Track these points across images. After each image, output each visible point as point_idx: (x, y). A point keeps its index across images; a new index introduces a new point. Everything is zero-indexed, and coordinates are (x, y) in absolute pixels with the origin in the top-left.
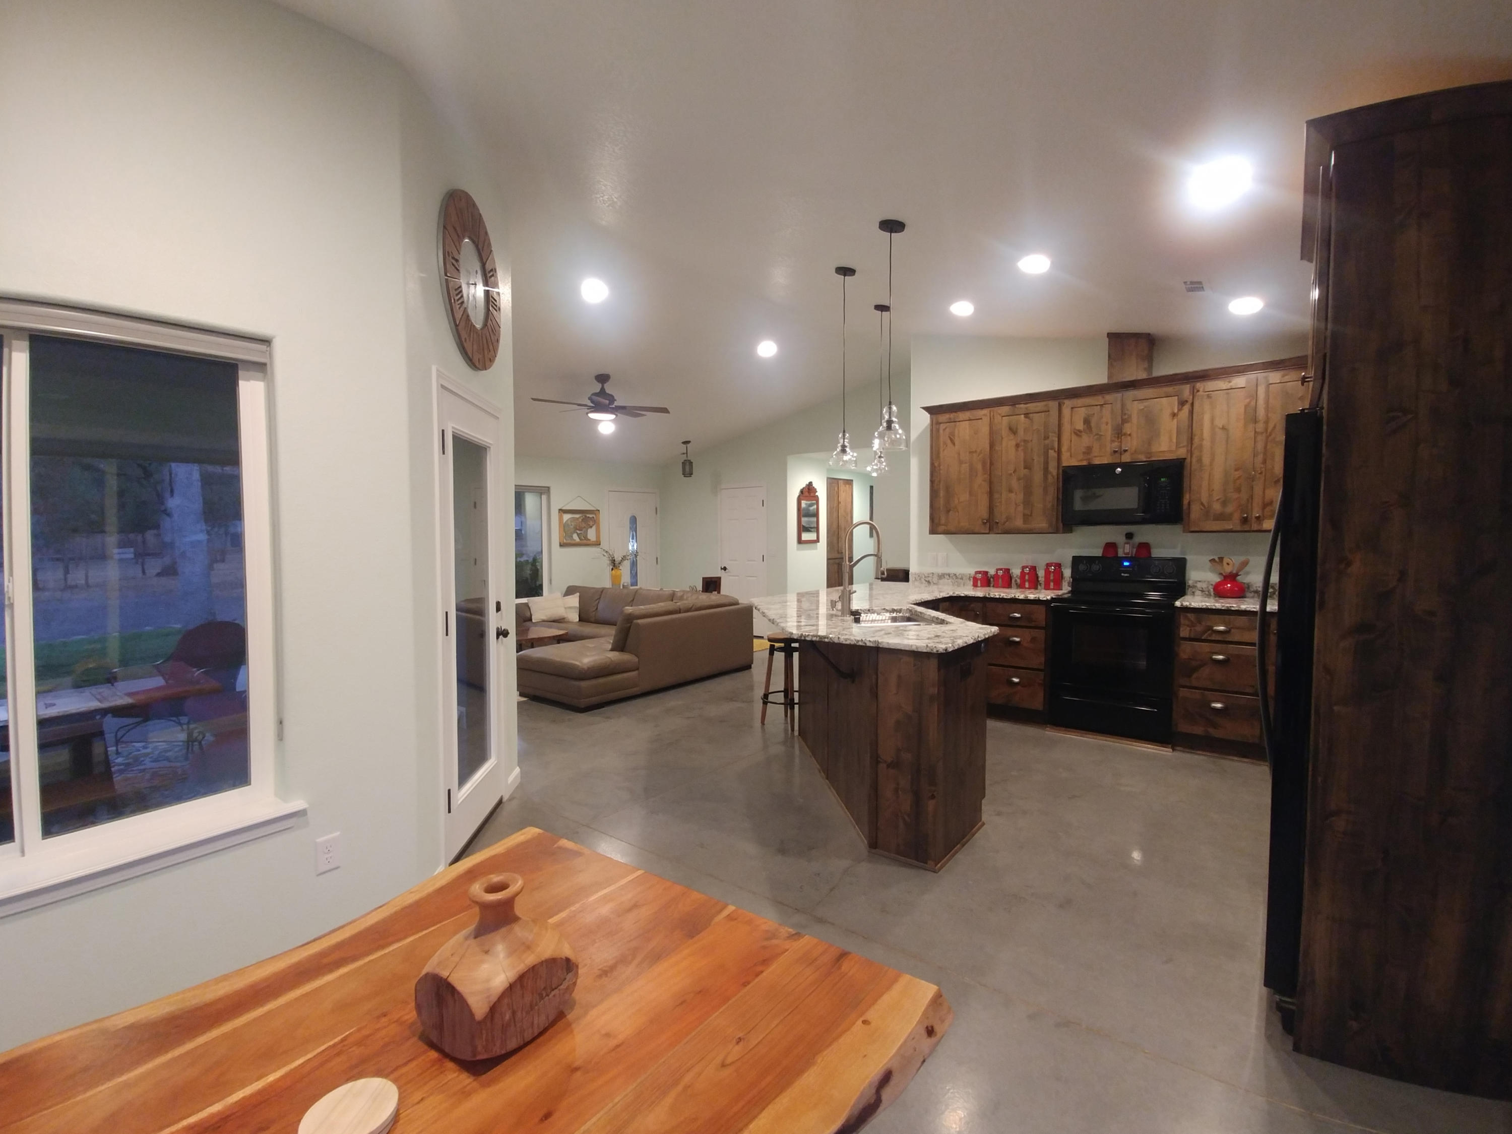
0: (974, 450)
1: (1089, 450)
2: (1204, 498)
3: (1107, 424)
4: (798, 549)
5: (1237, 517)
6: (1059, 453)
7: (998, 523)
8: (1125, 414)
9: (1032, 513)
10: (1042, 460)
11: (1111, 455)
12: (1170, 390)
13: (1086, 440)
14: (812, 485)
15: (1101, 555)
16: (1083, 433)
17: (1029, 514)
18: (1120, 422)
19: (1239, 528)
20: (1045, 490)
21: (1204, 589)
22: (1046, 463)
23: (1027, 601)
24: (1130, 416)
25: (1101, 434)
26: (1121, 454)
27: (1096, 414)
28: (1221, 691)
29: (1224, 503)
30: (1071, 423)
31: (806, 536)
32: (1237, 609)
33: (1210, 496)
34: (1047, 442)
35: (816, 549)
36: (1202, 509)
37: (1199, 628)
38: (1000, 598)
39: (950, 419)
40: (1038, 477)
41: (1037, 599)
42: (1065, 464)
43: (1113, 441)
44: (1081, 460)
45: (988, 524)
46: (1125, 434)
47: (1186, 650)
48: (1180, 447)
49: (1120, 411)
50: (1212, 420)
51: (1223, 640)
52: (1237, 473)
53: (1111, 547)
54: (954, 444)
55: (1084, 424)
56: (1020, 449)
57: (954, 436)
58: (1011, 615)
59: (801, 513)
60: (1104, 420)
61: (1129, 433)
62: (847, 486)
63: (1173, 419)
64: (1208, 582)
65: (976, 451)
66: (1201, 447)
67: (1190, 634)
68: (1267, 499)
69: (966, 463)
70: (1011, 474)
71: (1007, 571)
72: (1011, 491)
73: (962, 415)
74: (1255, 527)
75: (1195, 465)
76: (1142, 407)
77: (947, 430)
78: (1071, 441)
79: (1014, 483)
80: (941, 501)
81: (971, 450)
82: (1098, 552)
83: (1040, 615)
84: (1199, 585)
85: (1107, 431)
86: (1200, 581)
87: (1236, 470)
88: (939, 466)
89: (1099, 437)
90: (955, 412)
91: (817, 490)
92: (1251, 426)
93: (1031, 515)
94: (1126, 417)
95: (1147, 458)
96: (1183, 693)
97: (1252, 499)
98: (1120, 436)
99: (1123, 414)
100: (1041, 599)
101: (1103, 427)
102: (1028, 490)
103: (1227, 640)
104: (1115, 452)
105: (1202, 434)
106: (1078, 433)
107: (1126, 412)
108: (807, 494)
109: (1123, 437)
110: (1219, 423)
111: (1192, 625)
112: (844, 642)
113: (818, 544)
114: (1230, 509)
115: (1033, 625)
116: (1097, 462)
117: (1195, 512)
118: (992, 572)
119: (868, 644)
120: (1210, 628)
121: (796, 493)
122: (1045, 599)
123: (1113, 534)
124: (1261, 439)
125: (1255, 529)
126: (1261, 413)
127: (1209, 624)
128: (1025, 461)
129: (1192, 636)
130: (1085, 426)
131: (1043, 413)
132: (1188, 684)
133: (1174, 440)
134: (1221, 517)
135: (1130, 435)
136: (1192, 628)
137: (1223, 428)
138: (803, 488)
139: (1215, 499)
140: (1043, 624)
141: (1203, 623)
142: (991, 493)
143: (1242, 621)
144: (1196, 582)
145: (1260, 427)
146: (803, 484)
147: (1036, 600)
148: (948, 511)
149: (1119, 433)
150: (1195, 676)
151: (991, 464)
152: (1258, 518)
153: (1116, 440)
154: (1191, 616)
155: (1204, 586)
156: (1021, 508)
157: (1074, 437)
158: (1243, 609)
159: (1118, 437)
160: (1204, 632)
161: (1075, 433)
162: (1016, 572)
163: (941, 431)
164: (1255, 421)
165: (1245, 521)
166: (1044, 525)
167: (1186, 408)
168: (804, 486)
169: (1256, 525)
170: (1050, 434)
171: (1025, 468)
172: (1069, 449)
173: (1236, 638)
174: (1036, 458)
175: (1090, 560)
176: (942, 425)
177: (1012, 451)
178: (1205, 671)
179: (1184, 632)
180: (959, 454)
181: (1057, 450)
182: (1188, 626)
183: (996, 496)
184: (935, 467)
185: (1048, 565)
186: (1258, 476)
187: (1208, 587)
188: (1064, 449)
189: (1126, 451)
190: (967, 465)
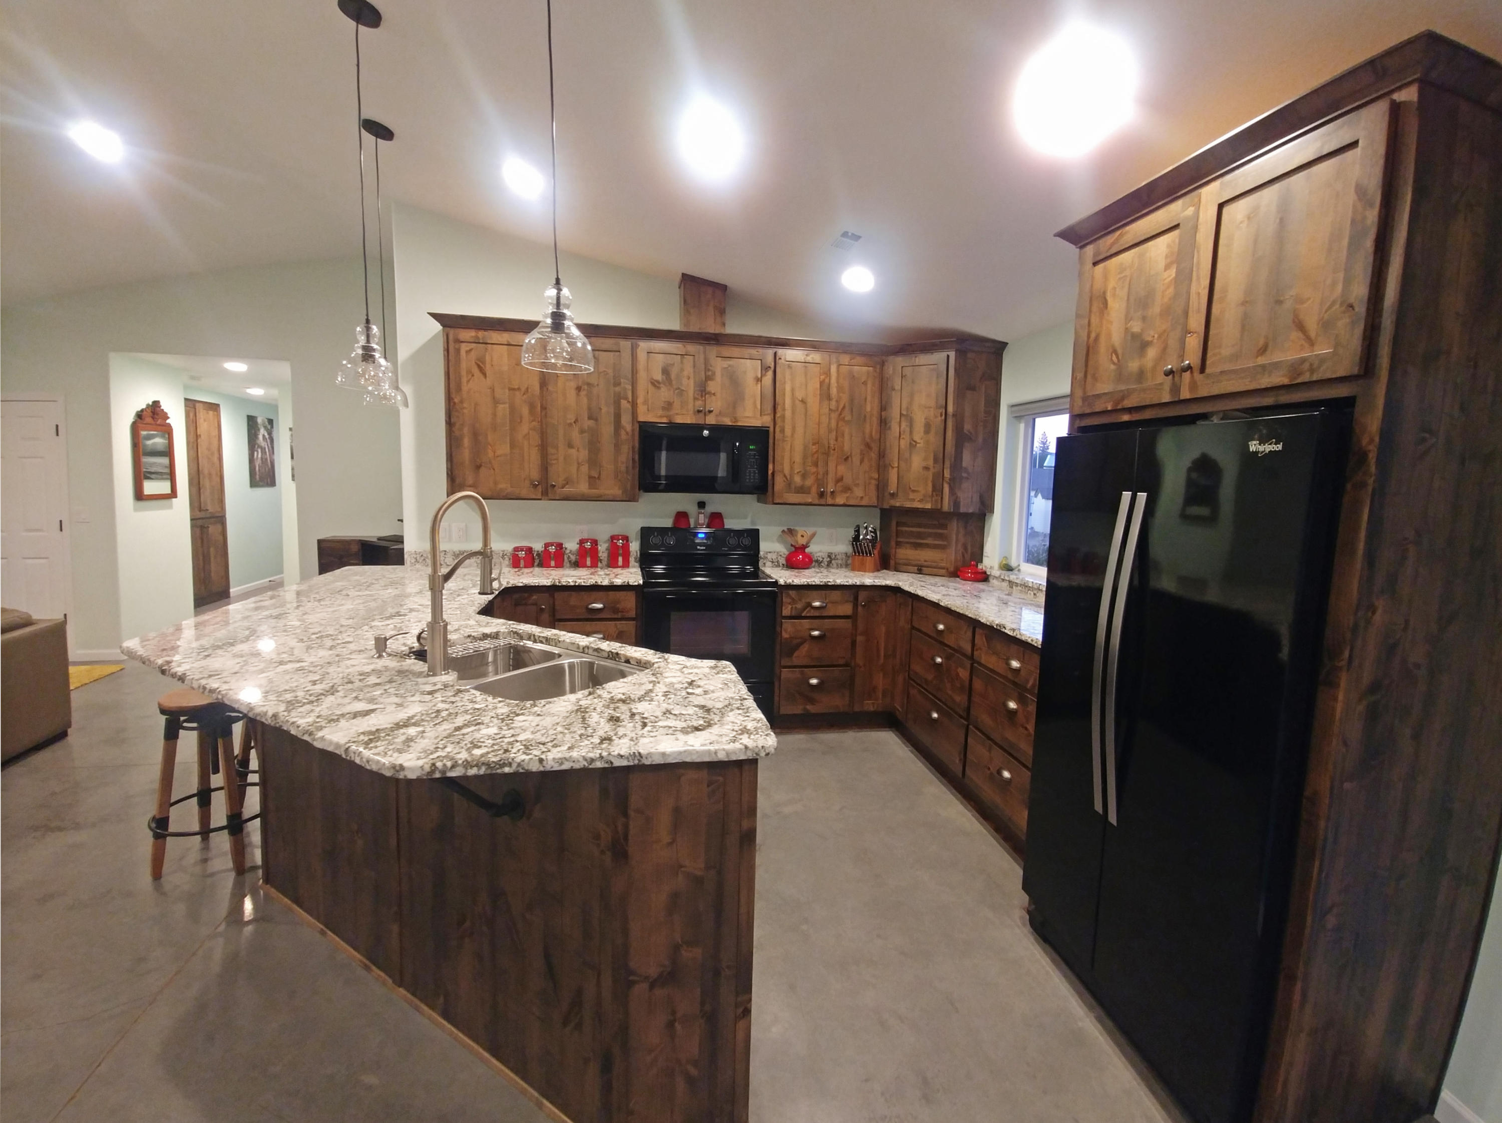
0: (516, 387)
1: (669, 405)
2: (787, 471)
3: (689, 378)
4: (136, 510)
5: (814, 490)
6: (634, 404)
7: (554, 486)
8: (709, 370)
9: (600, 474)
10: (612, 410)
11: (694, 414)
12: (753, 352)
13: (665, 394)
14: (160, 407)
15: (670, 526)
16: (662, 385)
17: (597, 476)
18: (704, 379)
19: (816, 502)
20: (617, 446)
21: (774, 561)
22: (618, 417)
23: (612, 588)
24: (714, 373)
25: (683, 388)
26: (705, 415)
27: (676, 365)
28: (817, 666)
29: (804, 476)
30: (647, 369)
31: (151, 487)
32: (833, 583)
33: (792, 468)
34: (617, 389)
35: (171, 507)
36: (784, 481)
37: (799, 606)
38: (575, 586)
39: (477, 337)
40: (607, 430)
41: (626, 584)
42: (641, 418)
43: (695, 399)
44: (661, 417)
45: (540, 486)
46: (709, 393)
47: (788, 629)
48: (764, 415)
49: (703, 366)
50: (793, 390)
51: (819, 616)
52: (814, 447)
53: (682, 516)
54: (485, 375)
55: (662, 375)
56: (583, 393)
57: (484, 363)
58: (590, 606)
59: (138, 450)
60: (685, 373)
61: (713, 392)
62: (211, 413)
63: (757, 384)
64: (778, 553)
65: (519, 389)
66: (783, 417)
67: (791, 612)
68: (839, 474)
69: (504, 403)
70: (570, 425)
71: (560, 546)
72: (570, 446)
73: (496, 337)
74: (830, 501)
75: (778, 435)
76: (726, 366)
77: (473, 353)
78: (648, 392)
79: (575, 434)
80: (466, 454)
81: (512, 387)
82: (668, 523)
83: (629, 602)
84: (769, 556)
85: (690, 386)
86: (770, 552)
87: (814, 444)
88: (462, 402)
89: (681, 392)
90: (485, 330)
91: (169, 415)
92: (826, 403)
93: (599, 478)
94: (710, 373)
95: (732, 422)
96: (786, 674)
97: (827, 474)
98: (704, 393)
99: (707, 370)
100: (631, 584)
101: (685, 381)
102: (594, 446)
103: (823, 615)
104: (699, 411)
105: (784, 404)
106: (655, 384)
107: (710, 368)
108: (149, 420)
109: (707, 396)
110: (799, 395)
111: (794, 601)
112: (557, 768)
113: (174, 500)
114: (809, 482)
115: (619, 617)
116: (679, 420)
117: (779, 483)
118: (538, 547)
119: (617, 763)
120: (809, 605)
121: (130, 418)
122: (636, 584)
123: (684, 501)
124: (834, 416)
125: (830, 503)
126: (834, 391)
127: (808, 600)
128: (589, 409)
129: (793, 614)
130: (664, 377)
131: (612, 354)
132: (789, 664)
133: (759, 407)
134: (801, 490)
135: (714, 394)
136: (794, 606)
137: (803, 401)
138: (142, 411)
139: (796, 472)
140: (633, 614)
141: (803, 601)
142: (543, 448)
143: (836, 595)
144: (767, 553)
145: (833, 404)
146: (141, 402)
147: (624, 585)
148: (478, 467)
149: (703, 391)
150: (795, 654)
151: (544, 408)
152: (832, 493)
153: (700, 398)
154: (792, 593)
155: (774, 556)
156: (585, 469)
157: (651, 389)
158: (839, 584)
159: (702, 396)
160: (804, 609)
161: (652, 384)
162: (571, 546)
163: (463, 353)
164: (829, 398)
165: (822, 495)
166: (617, 492)
167: (770, 374)
168: (144, 407)
169: (830, 499)
170: (622, 380)
171: (590, 418)
172: (646, 402)
173: (831, 613)
174: (604, 410)
175: (662, 531)
176: (463, 345)
177: (572, 395)
178: (804, 649)
179: (786, 611)
180: (493, 390)
181: (630, 400)
182: (790, 604)
183: (551, 450)
184: (455, 403)
185: (613, 538)
186: (832, 452)
187: (777, 558)
188: (640, 401)
189: (710, 412)
190: (507, 406)
